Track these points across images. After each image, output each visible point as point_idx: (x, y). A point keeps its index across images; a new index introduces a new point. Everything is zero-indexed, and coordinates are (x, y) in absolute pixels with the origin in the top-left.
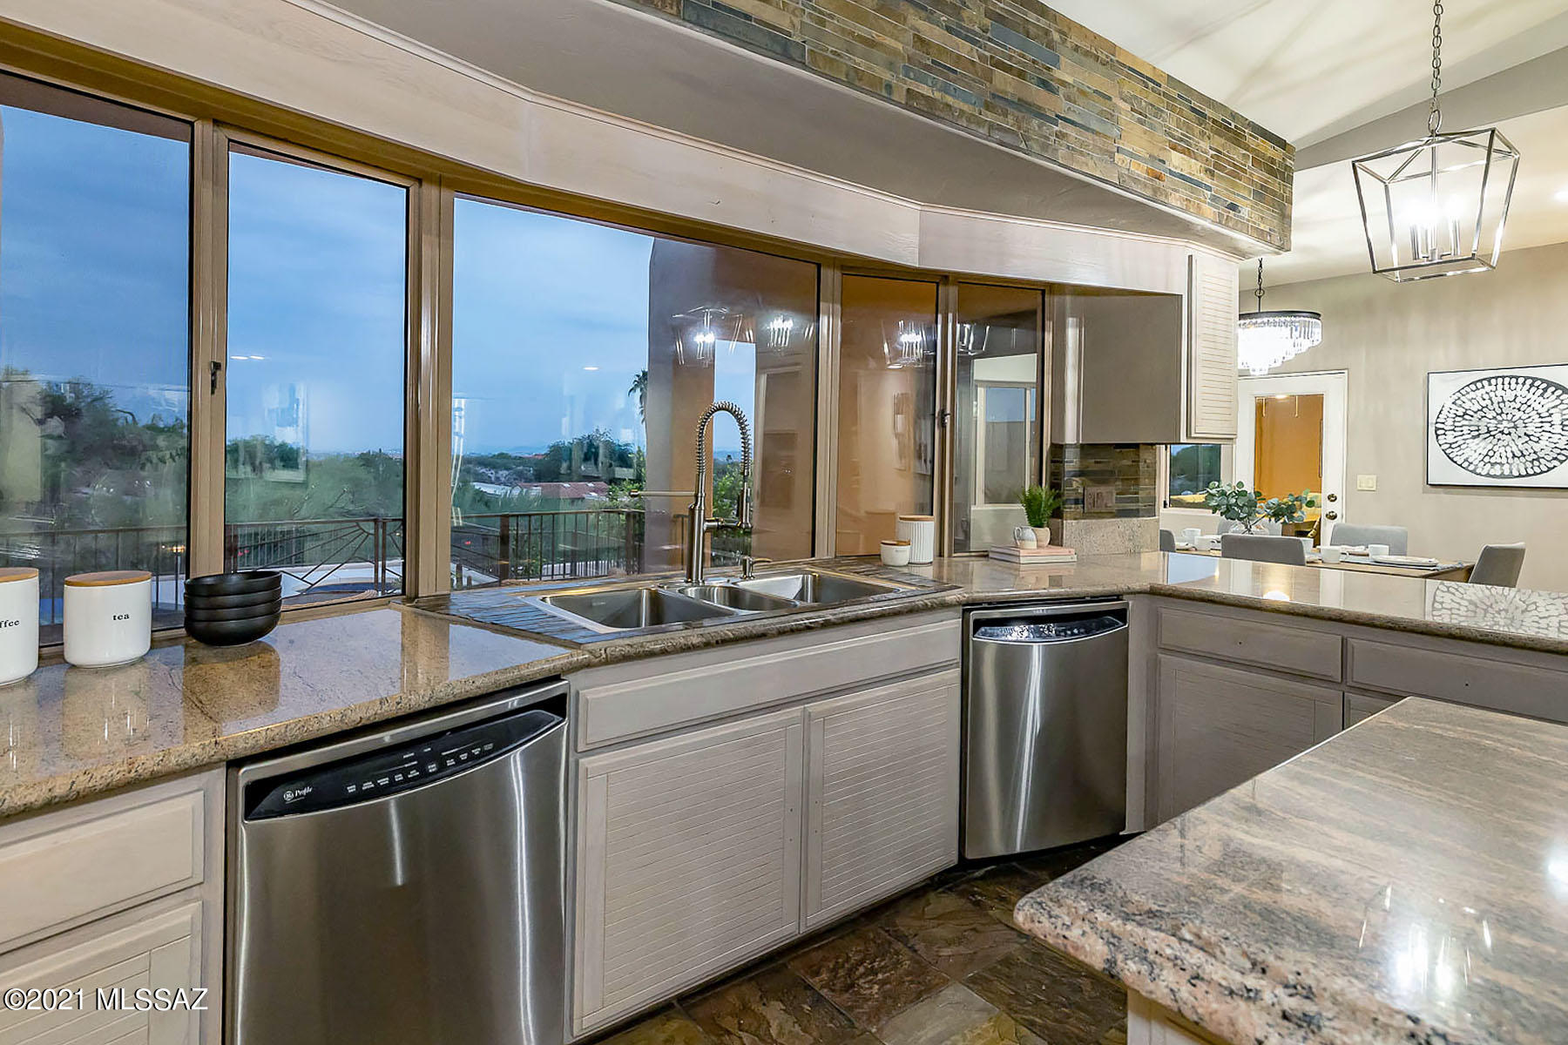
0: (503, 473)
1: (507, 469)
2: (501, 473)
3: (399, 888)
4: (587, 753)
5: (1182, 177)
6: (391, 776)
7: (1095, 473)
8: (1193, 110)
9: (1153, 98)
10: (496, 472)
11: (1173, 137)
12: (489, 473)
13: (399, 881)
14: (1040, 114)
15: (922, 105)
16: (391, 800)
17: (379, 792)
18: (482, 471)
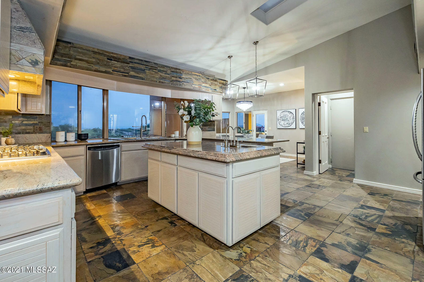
0: (130, 133)
1: (131, 132)
2: (129, 133)
3: (100, 160)
4: (122, 151)
5: (205, 87)
6: (101, 149)
7: (205, 125)
8: (207, 78)
9: (199, 77)
10: (128, 133)
11: (203, 82)
12: (126, 133)
13: (100, 159)
14: (179, 82)
15: (161, 82)
16: (100, 151)
17: (99, 150)
18: (124, 132)
